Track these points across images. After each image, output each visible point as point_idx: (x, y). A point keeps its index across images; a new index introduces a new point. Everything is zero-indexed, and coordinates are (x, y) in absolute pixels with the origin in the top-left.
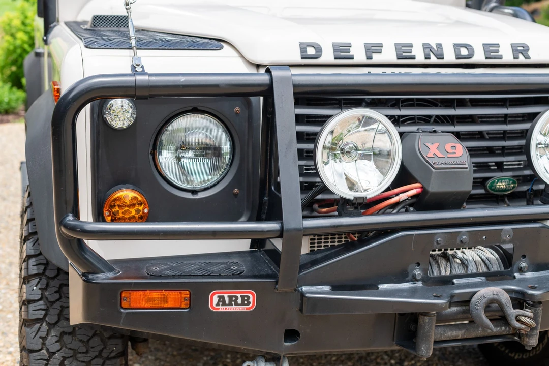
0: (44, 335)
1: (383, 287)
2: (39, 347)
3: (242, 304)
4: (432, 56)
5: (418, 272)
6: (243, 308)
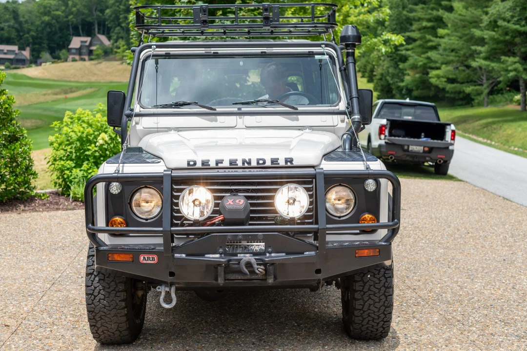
0: (92, 279)
1: (206, 256)
2: (90, 285)
3: (152, 260)
4: (245, 163)
5: (221, 250)
6: (152, 262)
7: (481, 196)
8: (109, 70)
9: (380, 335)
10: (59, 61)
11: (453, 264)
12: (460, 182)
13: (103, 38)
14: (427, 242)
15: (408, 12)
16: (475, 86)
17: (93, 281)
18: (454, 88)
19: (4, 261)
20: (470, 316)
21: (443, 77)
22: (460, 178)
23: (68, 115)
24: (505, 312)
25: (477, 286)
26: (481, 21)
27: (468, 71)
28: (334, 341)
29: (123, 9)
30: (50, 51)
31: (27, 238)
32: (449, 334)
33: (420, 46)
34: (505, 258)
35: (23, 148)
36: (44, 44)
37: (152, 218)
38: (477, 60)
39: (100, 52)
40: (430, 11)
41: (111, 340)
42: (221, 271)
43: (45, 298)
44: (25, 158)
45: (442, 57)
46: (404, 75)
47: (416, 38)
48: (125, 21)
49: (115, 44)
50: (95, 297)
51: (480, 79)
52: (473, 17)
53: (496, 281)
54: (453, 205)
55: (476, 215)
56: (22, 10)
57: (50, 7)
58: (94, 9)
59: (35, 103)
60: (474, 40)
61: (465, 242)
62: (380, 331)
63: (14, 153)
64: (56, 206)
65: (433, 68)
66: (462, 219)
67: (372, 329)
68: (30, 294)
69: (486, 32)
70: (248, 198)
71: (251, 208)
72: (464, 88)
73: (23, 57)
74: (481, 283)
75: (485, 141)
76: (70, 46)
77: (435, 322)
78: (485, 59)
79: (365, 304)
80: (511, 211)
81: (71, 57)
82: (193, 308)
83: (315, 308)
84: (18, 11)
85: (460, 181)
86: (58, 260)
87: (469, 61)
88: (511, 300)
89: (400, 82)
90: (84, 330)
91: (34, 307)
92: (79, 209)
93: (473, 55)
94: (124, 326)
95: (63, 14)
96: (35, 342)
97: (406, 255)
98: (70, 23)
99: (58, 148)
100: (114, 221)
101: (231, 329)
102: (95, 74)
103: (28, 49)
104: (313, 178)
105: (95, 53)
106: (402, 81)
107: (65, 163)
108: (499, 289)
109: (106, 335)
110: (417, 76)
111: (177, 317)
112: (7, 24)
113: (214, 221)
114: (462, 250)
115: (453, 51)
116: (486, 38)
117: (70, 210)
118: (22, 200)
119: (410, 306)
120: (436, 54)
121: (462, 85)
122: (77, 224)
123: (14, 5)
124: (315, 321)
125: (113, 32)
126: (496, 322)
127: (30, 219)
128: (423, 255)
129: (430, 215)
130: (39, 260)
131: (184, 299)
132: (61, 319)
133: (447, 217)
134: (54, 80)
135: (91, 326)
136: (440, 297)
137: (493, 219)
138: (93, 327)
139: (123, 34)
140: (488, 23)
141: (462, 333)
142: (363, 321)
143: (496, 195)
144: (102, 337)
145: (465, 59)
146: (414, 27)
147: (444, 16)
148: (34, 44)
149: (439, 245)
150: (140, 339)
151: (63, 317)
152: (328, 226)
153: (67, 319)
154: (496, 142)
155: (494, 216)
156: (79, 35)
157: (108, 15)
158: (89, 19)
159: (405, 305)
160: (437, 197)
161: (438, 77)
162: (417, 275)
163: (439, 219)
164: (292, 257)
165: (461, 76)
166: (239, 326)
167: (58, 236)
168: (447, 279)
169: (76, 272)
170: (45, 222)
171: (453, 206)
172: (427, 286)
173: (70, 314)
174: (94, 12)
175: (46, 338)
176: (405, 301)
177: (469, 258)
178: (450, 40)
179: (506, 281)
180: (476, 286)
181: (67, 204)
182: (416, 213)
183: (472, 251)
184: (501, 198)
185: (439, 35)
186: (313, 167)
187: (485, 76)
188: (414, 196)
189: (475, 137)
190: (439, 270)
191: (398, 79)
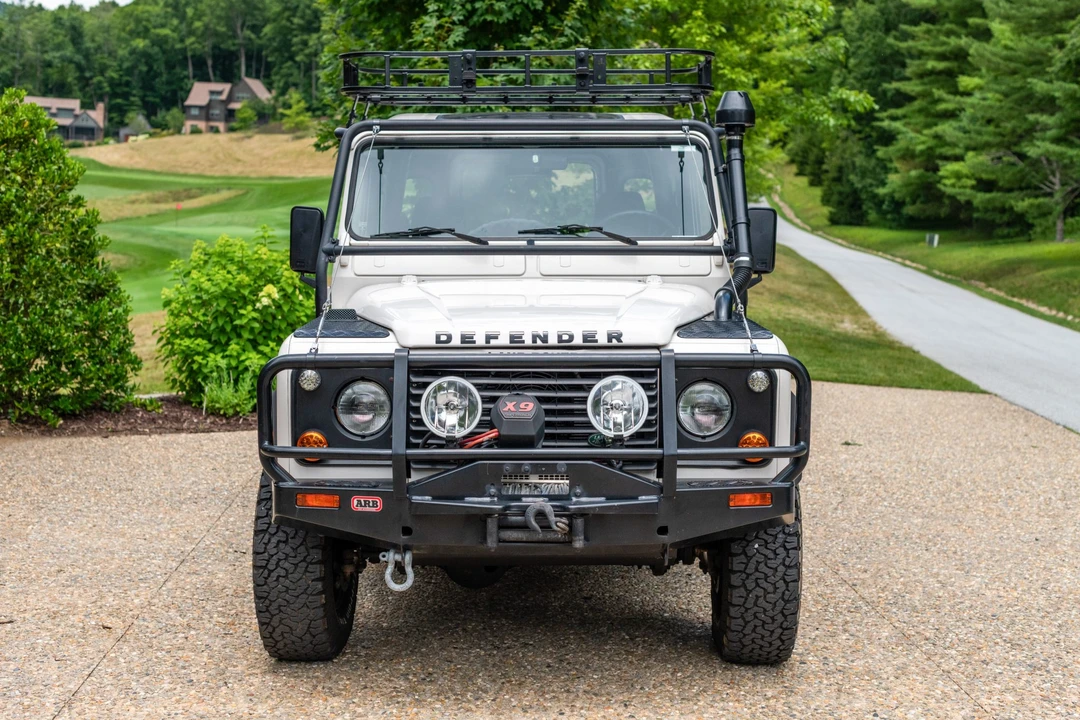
0: (266, 541)
1: (467, 499)
2: (262, 550)
3: (373, 506)
4: (538, 340)
5: (493, 490)
6: (373, 510)
7: (1018, 424)
8: (267, 153)
9: (777, 655)
10: (165, 132)
11: (935, 545)
12: (981, 396)
13: (257, 86)
14: (894, 504)
15: (896, 38)
16: (1037, 197)
17: (266, 544)
18: (989, 201)
19: (88, 521)
20: (951, 631)
21: (967, 177)
22: (983, 386)
23: (199, 248)
24: (1017, 627)
25: (975, 583)
26: (1050, 61)
27: (1021, 165)
28: (694, 666)
29: (299, 25)
30: (145, 113)
31: (126, 481)
32: (905, 660)
33: (920, 111)
34: (1039, 536)
35: (114, 310)
36: (134, 96)
37: (372, 435)
38: (1038, 143)
39: (249, 113)
40: (943, 38)
41: (296, 651)
42: (492, 525)
43: (169, 585)
44: (117, 330)
45: (967, 135)
46: (887, 170)
47: (913, 94)
48: (302, 50)
49: (281, 99)
50: (271, 571)
51: (1048, 183)
52: (1031, 53)
53: (1012, 574)
54: (958, 438)
55: (999, 457)
56: (89, 25)
57: (148, 20)
58: (239, 24)
59: (115, 218)
60: (1034, 101)
61: (968, 507)
62: (776, 647)
63: (98, 320)
64: (176, 425)
65: (947, 158)
66: (971, 465)
67: (761, 642)
68: (141, 577)
69: (1057, 84)
70: (541, 400)
71: (547, 419)
72: (1013, 202)
73: (90, 124)
74: (983, 577)
75: (1054, 312)
76: (188, 102)
77: (883, 640)
78: (1057, 141)
79: (748, 595)
80: (1073, 451)
81: (189, 124)
82: (441, 606)
83: (665, 612)
84: (81, 27)
85: (984, 392)
86: (188, 522)
87: (1023, 144)
88: (1033, 608)
89: (878, 186)
90: (244, 639)
91: (152, 598)
92: (219, 431)
93: (1030, 132)
94: (321, 625)
95: (175, 35)
96: (159, 654)
97: (847, 526)
98: (189, 54)
99: (180, 312)
100: (307, 438)
101: (508, 642)
102: (239, 160)
103: (101, 106)
104: (656, 367)
105: (239, 116)
106: (883, 184)
107: (192, 343)
108: (1015, 589)
109: (287, 642)
110: (913, 173)
111: (411, 620)
112: (58, 54)
113: (481, 440)
114: (959, 521)
115: (989, 121)
116: (1058, 98)
117: (203, 432)
118: (110, 411)
119: (841, 613)
120: (955, 129)
121: (1008, 195)
122: (219, 459)
123: (74, 15)
124: (663, 633)
125: (276, 74)
126: (997, 643)
127: (127, 447)
128: (881, 528)
129: (907, 457)
130: (152, 520)
131: (424, 592)
132: (202, 619)
133: (942, 460)
134: (154, 173)
135: (261, 624)
136: (900, 599)
137: (1033, 467)
138: (265, 627)
139: (297, 76)
140: (1064, 64)
141: (929, 659)
142: (744, 627)
143: (1051, 421)
144: (280, 645)
145: (1015, 139)
146: (908, 72)
147: (971, 51)
148: (114, 95)
149: (915, 511)
150: (345, 654)
151: (206, 616)
152: (680, 451)
153: (213, 621)
154: (1075, 316)
155: (1035, 461)
156: (207, 80)
157: (267, 37)
158: (228, 45)
159: (832, 610)
160: (929, 423)
161: (958, 176)
162: (863, 561)
163: (925, 464)
164: (616, 504)
165: (1005, 178)
166: (523, 637)
167: (183, 480)
168: (920, 569)
169: (223, 542)
170: (157, 454)
171: (958, 441)
172: (879, 580)
173: (218, 612)
174: (239, 31)
175: (179, 649)
176: (833, 605)
177: (969, 535)
178: (984, 99)
179: (1031, 576)
180: (973, 583)
181: (195, 421)
182: (881, 452)
183: (978, 523)
184: (1061, 427)
185: (961, 89)
186: (657, 347)
187: (1058, 175)
188: (881, 420)
189: (1032, 305)
190: (906, 555)
191: (874, 179)
